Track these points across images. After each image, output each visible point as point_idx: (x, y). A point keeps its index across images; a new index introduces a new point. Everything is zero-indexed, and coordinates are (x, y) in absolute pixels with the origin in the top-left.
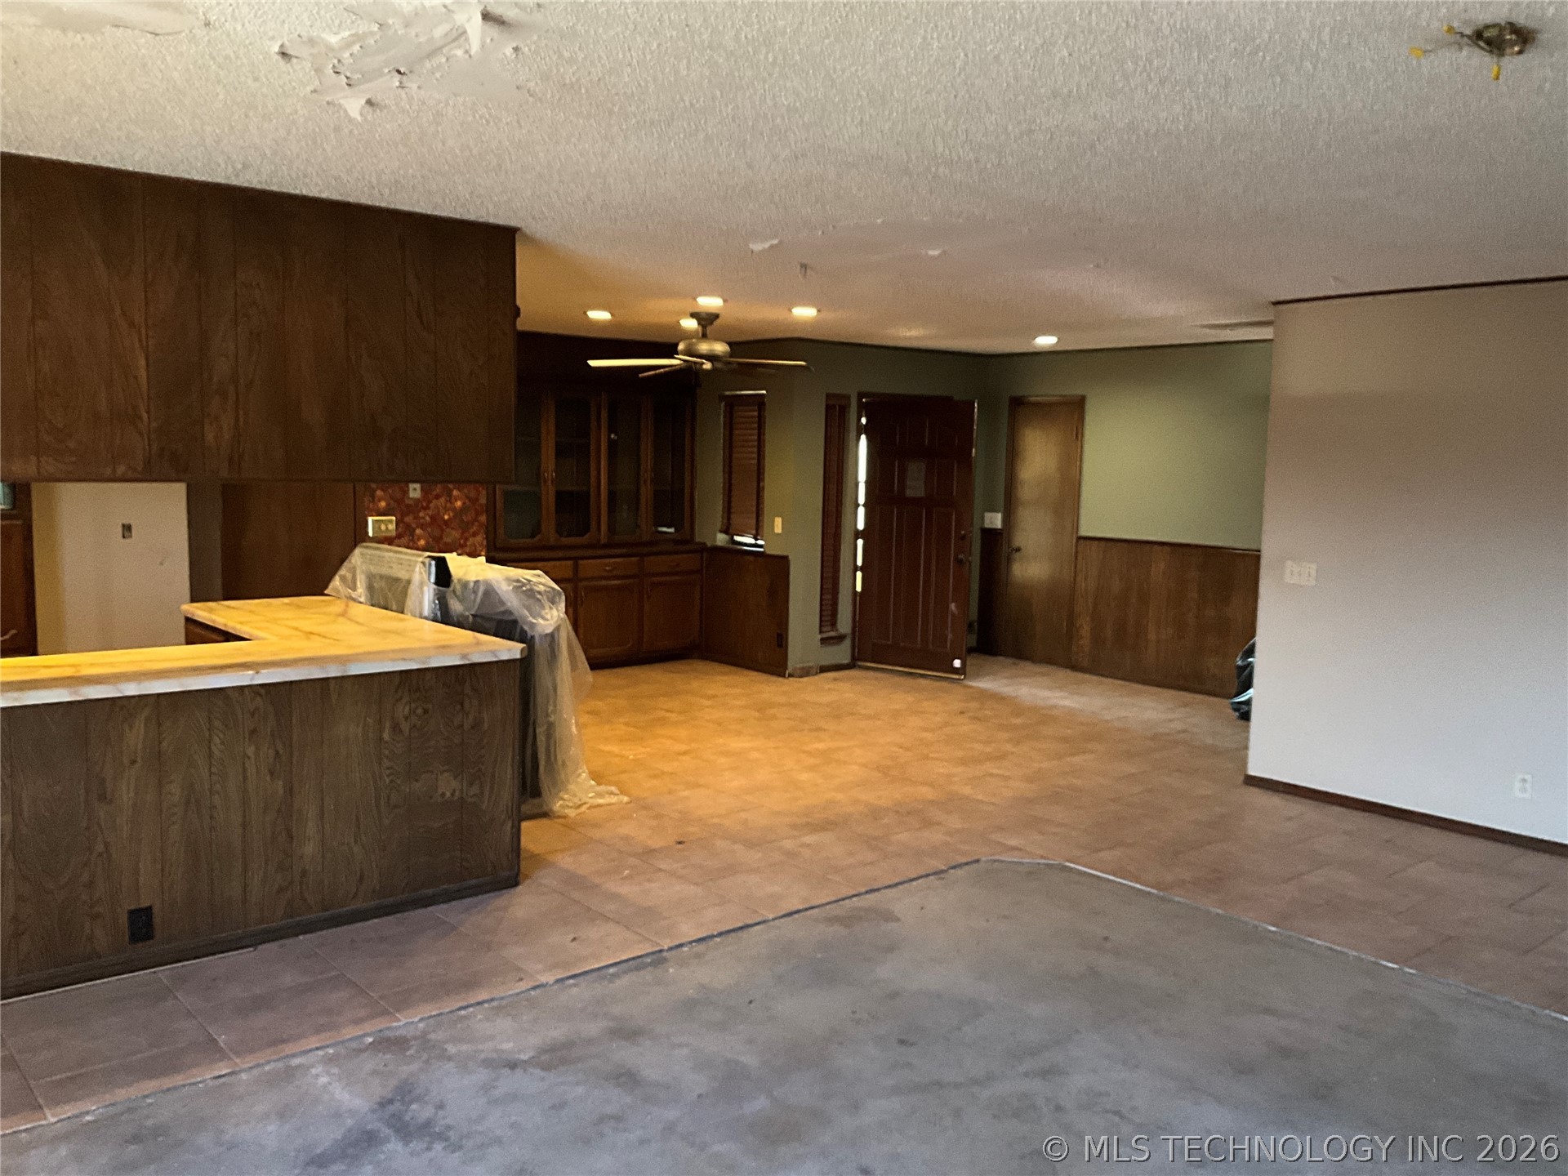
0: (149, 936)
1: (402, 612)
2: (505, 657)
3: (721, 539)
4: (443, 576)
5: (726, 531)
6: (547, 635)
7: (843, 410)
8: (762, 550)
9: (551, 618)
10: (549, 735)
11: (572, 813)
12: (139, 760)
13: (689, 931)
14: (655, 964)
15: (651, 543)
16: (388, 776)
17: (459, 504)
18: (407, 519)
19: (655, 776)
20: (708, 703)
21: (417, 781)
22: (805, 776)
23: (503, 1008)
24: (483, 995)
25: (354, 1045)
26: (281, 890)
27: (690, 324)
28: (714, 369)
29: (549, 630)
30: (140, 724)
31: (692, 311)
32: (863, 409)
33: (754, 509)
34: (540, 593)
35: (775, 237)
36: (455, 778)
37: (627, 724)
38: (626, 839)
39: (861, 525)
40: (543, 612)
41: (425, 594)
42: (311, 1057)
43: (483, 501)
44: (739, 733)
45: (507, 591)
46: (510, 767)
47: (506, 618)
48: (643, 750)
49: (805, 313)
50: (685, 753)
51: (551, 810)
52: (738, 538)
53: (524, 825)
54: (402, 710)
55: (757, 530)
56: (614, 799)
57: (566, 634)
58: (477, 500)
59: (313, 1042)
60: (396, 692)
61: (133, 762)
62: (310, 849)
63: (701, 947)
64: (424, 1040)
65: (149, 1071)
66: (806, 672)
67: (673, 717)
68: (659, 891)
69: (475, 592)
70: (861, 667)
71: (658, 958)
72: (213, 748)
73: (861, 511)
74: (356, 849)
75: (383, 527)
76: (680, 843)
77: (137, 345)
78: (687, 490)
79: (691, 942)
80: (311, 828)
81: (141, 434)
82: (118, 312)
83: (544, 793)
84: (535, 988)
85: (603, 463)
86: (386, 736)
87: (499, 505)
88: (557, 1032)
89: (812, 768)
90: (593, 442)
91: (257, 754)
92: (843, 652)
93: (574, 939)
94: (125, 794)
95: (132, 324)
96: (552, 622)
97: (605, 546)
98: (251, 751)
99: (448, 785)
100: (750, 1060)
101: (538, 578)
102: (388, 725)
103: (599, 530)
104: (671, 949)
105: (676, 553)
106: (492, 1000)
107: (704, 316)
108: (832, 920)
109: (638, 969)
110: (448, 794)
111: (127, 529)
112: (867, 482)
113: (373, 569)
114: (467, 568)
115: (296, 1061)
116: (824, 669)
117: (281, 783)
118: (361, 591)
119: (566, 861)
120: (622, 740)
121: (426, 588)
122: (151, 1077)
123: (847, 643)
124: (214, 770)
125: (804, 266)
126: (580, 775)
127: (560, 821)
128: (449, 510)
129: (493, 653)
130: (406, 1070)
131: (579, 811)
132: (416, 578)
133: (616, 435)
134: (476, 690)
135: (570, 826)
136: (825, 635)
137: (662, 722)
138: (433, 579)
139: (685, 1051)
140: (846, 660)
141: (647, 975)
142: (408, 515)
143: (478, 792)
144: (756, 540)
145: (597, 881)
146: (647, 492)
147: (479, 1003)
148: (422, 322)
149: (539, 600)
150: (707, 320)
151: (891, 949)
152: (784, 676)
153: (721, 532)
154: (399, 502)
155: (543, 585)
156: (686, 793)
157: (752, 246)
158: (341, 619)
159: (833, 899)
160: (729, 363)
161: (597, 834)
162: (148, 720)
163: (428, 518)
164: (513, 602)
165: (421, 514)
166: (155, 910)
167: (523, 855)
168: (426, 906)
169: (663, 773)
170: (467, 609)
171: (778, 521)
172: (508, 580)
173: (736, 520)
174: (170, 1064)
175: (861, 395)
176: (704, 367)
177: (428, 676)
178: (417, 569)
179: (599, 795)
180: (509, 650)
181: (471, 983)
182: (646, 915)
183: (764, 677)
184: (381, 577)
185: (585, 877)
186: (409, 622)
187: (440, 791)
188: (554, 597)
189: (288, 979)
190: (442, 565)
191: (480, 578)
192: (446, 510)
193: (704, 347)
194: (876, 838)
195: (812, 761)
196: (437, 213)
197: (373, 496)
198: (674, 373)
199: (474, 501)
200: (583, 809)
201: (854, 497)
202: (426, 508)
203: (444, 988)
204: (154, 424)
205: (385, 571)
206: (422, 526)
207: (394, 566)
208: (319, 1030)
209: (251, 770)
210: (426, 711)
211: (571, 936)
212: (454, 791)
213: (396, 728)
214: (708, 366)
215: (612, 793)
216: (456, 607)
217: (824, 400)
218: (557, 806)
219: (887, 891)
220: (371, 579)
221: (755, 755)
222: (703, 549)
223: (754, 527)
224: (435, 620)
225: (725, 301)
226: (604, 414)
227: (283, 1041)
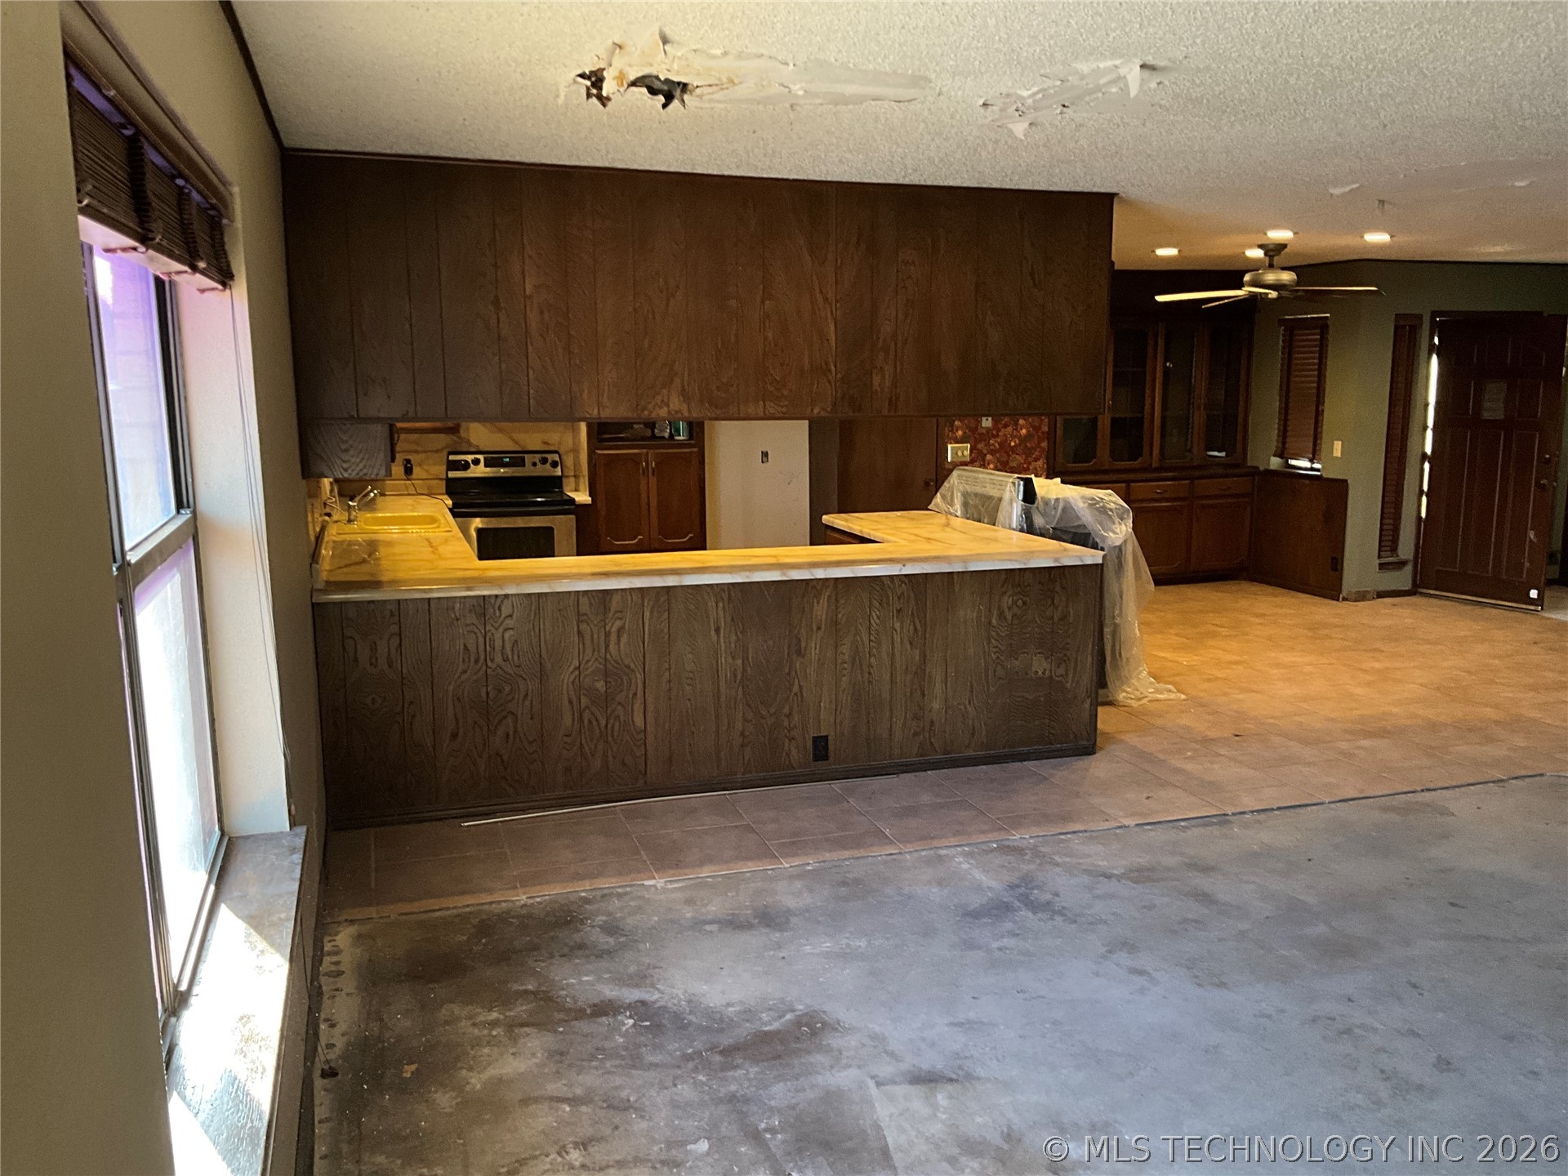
0: (826, 758)
1: (994, 525)
2: (1089, 561)
3: (1275, 463)
4: (1030, 495)
5: (1281, 456)
6: (1115, 547)
7: (1414, 330)
8: (1319, 473)
9: (1121, 532)
10: (1114, 633)
11: (1134, 704)
12: (823, 627)
13: (1249, 802)
14: (1220, 824)
15: (1199, 467)
16: (995, 653)
17: (1024, 431)
18: (980, 446)
19: (1209, 680)
20: (1257, 620)
21: (1016, 659)
22: (1359, 691)
23: (1092, 836)
24: (1078, 827)
25: (984, 847)
26: (916, 734)
27: (1257, 254)
28: (1279, 298)
29: (1118, 544)
30: (824, 600)
31: (1260, 243)
32: (1435, 327)
33: (1312, 433)
34: (1111, 510)
35: (1357, 182)
36: (1046, 658)
37: (1176, 635)
38: (1187, 728)
39: (1428, 450)
40: (1114, 527)
41: (1014, 509)
42: (952, 851)
43: (1046, 429)
44: (1292, 649)
45: (1083, 508)
46: (1089, 656)
47: (1081, 531)
48: (1196, 658)
49: (1377, 238)
50: (1237, 663)
51: (1117, 700)
52: (1293, 462)
53: (1100, 709)
54: (1007, 601)
55: (1314, 454)
56: (1172, 696)
57: (1132, 549)
58: (1040, 428)
59: (953, 841)
60: (1002, 586)
61: (819, 628)
62: (936, 705)
63: (1262, 817)
64: (1036, 852)
65: (842, 844)
66: (1361, 597)
67: (1224, 631)
68: (1222, 771)
69: (1055, 508)
70: (1422, 594)
71: (1223, 819)
72: (872, 622)
73: (1429, 434)
74: (969, 708)
75: (960, 453)
76: (1237, 736)
77: (829, 315)
78: (1241, 417)
79: (1252, 812)
80: (938, 688)
81: (830, 383)
82: (818, 290)
83: (1110, 686)
84: (1120, 827)
85: (1157, 390)
86: (994, 621)
87: (1059, 432)
88: (1143, 860)
89: (1369, 684)
90: (1149, 369)
91: (902, 628)
92: (1402, 579)
93: (1148, 798)
94: (813, 653)
95: (826, 299)
96: (1121, 536)
97: (1157, 470)
98: (897, 625)
99: (1040, 665)
100: (1311, 899)
101: (1109, 497)
102: (995, 612)
103: (1151, 454)
104: (1233, 814)
105: (1227, 476)
106: (1086, 831)
107: (1271, 247)
108: (1385, 809)
109: (1205, 825)
110: (1040, 673)
111: (765, 455)
112: (1438, 403)
113: (969, 489)
114: (1049, 488)
115: (943, 852)
116: (1381, 595)
117: (918, 652)
118: (958, 507)
119: (1133, 740)
120: (1175, 649)
121: (1015, 505)
122: (845, 848)
123: (1409, 568)
124: (872, 638)
125: (1382, 202)
126: (1141, 672)
127: (1126, 709)
128: (1015, 437)
129: (1080, 558)
130: (1025, 867)
131: (1140, 703)
132: (1007, 496)
133: (1171, 363)
134: (1064, 588)
135: (1133, 713)
136: (1383, 560)
137: (1213, 635)
138: (1021, 497)
139: (1252, 886)
140: (1407, 586)
141: (1216, 830)
142: (980, 441)
143: (1064, 673)
144: (1312, 462)
145: (1161, 756)
146: (1199, 418)
147: (1075, 832)
148: (1033, 279)
149: (1110, 516)
150: (1274, 251)
151: (1445, 836)
152: (1338, 600)
153: (1275, 456)
154: (974, 430)
155: (1114, 503)
156: (1241, 696)
157: (1332, 191)
158: (948, 529)
159: (1390, 792)
160: (1296, 291)
161: (1159, 722)
162: (829, 597)
163: (997, 445)
164: (1087, 518)
165: (991, 442)
166: (830, 738)
167: (1098, 732)
168: (1021, 761)
169: (1217, 678)
170: (1047, 523)
171: (1338, 445)
172: (1083, 498)
173: (1291, 444)
174: (856, 842)
175: (1434, 314)
176: (1270, 296)
177: (1028, 573)
178: (1008, 488)
179: (1158, 691)
180: (1093, 556)
181: (1065, 818)
182: (1212, 788)
183: (1317, 599)
184: (976, 495)
185: (1151, 754)
186: (1000, 532)
187: (1034, 669)
188: (1123, 513)
189: (926, 798)
190: (1029, 485)
191: (1059, 496)
192: (1013, 437)
193: (1270, 277)
194: (1432, 748)
195: (1368, 678)
196: (1051, 189)
197: (952, 425)
198: (1237, 303)
199: (1037, 429)
200: (1144, 701)
201: (1422, 419)
202: (994, 436)
203: (1045, 818)
204: (839, 376)
205: (978, 489)
206: (992, 452)
207: (987, 485)
208: (956, 834)
209: (897, 638)
210: (1024, 603)
211: (1145, 795)
212: (1045, 670)
213: (1001, 615)
214: (1273, 294)
215: (1170, 691)
216: (1039, 521)
217: (1393, 319)
218: (1121, 696)
219: (1444, 791)
220: (965, 495)
221: (1309, 668)
222: (1255, 472)
223: (1311, 450)
224: (1021, 530)
225: (1295, 233)
226: (1161, 342)
227: (932, 838)
